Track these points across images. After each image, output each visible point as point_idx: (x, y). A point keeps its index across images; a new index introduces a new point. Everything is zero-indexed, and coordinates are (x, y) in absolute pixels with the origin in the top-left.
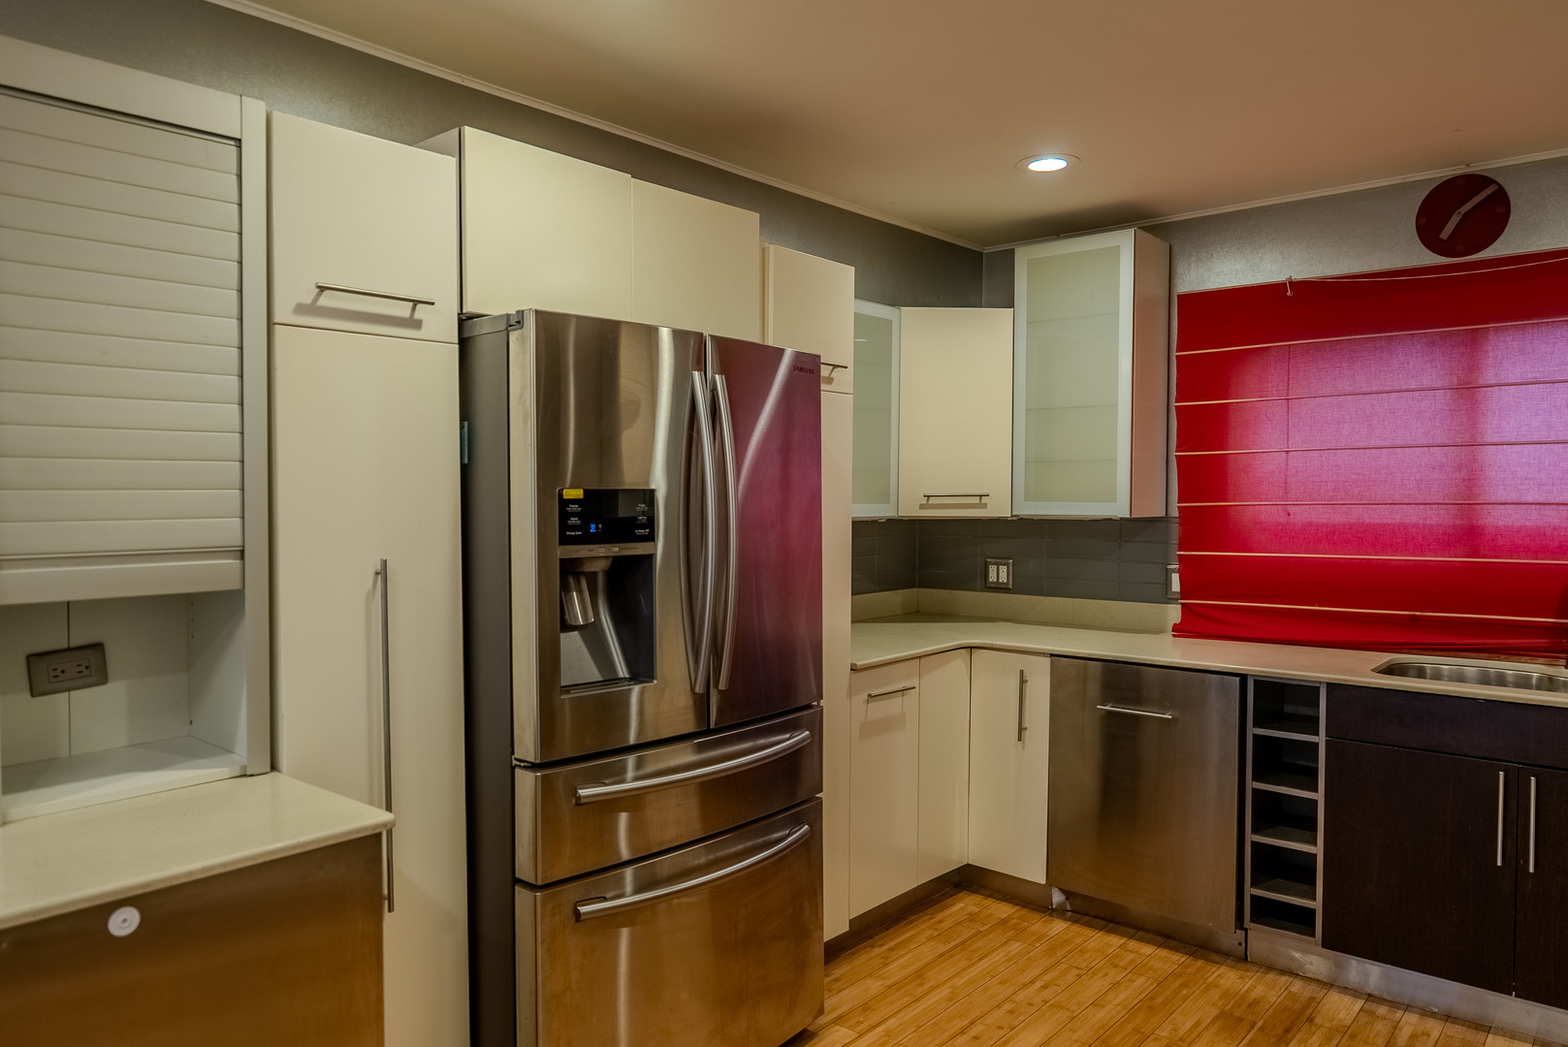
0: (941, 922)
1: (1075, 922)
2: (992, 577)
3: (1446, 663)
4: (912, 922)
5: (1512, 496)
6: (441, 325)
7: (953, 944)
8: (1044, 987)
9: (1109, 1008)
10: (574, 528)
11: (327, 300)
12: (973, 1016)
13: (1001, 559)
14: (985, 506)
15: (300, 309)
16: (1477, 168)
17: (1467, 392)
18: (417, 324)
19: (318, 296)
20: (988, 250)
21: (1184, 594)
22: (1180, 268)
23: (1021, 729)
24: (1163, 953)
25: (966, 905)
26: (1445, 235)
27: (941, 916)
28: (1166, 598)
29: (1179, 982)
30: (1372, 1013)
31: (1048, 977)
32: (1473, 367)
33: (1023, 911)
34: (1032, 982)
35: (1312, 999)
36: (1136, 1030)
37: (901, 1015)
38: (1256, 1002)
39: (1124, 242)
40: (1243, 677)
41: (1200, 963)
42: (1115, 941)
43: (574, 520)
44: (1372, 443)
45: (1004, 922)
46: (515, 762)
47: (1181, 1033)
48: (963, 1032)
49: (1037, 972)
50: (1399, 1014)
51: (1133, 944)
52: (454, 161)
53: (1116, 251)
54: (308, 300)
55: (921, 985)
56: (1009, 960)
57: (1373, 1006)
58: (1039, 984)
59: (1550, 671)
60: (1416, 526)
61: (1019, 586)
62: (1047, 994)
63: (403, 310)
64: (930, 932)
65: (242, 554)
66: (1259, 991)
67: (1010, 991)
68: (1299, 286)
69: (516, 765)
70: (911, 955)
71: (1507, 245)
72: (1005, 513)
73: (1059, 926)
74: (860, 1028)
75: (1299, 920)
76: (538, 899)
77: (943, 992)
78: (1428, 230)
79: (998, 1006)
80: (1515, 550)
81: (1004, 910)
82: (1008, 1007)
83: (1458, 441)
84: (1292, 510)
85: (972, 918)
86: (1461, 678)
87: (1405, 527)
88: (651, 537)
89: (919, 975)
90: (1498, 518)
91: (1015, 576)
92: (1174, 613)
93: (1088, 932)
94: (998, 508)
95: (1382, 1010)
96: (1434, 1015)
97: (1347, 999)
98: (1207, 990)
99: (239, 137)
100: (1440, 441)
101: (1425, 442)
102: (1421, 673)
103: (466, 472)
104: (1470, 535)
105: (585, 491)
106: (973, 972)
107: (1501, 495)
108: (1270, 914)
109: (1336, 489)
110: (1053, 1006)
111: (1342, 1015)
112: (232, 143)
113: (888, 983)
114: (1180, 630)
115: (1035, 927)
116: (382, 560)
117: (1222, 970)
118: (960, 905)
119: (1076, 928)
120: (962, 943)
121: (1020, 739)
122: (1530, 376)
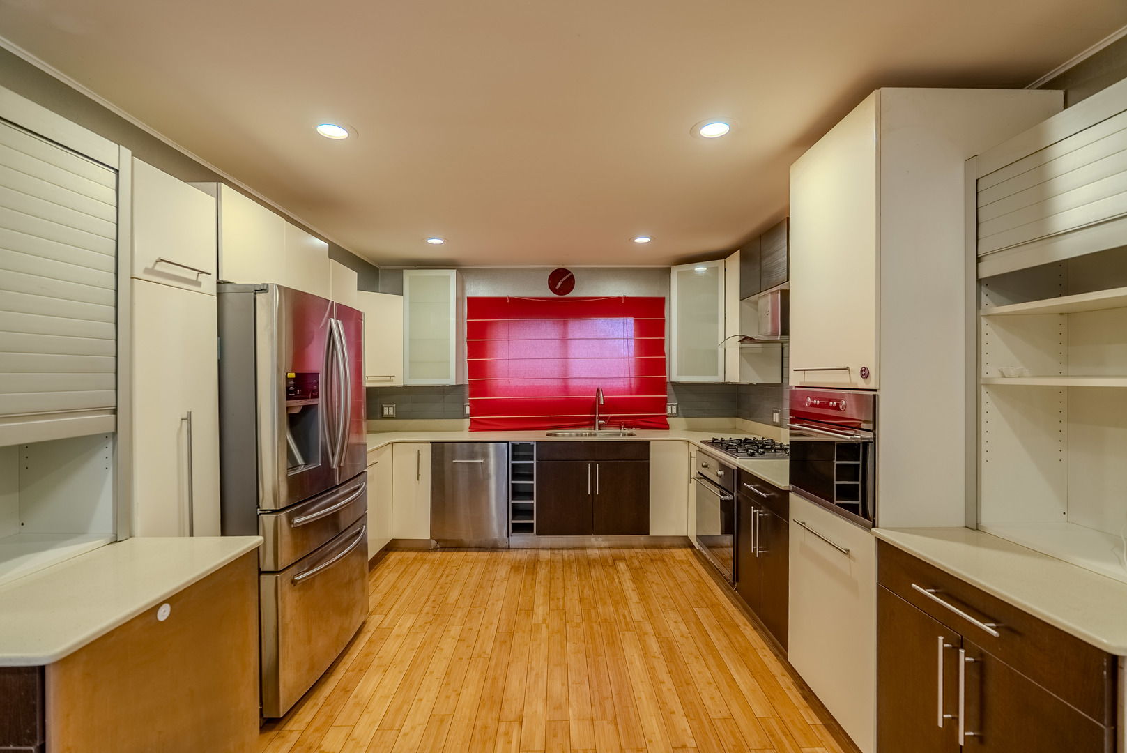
0: (389, 565)
1: (443, 551)
2: (386, 412)
3: (567, 432)
4: (376, 569)
5: (578, 376)
6: (209, 285)
7: (400, 572)
8: (447, 576)
9: (475, 576)
10: (292, 392)
11: (161, 267)
12: (428, 593)
13: (390, 404)
14: (392, 381)
15: (147, 271)
16: (565, 267)
17: (564, 340)
18: (198, 284)
19: (155, 264)
20: (381, 268)
21: (471, 414)
22: (467, 287)
23: (418, 475)
24: (481, 553)
25: (394, 557)
26: (557, 288)
27: (387, 563)
28: (463, 416)
29: (492, 561)
30: (554, 553)
31: (446, 572)
32: (565, 332)
33: (421, 553)
34: (442, 576)
35: (535, 554)
36: (488, 580)
37: (398, 603)
38: (520, 561)
39: (452, 274)
40: (508, 442)
41: (495, 553)
42: (462, 554)
43: (292, 388)
44: (537, 357)
45: (415, 559)
46: (259, 512)
47: (503, 576)
48: (427, 600)
49: (441, 572)
50: (561, 551)
51: (469, 553)
52: (214, 199)
53: (448, 277)
54: (150, 266)
55: (398, 590)
56: (427, 571)
57: (553, 551)
58: (444, 576)
59: (590, 431)
60: (550, 386)
61: (398, 416)
62: (450, 578)
63: (192, 275)
64: (387, 571)
65: (115, 411)
66: (519, 557)
67: (436, 581)
68: (511, 299)
69: (260, 514)
70: (385, 581)
71: (574, 294)
72: (401, 384)
73: (438, 555)
74: (385, 612)
75: (527, 528)
76: (279, 578)
77: (409, 590)
78: (552, 286)
79: (435, 588)
80: (579, 394)
81: (413, 554)
82: (438, 587)
83: (562, 357)
84: (511, 381)
85: (401, 561)
86: (571, 436)
87: (547, 386)
88: (317, 396)
89: (394, 586)
90: (574, 383)
91: (397, 412)
92: (467, 422)
93: (450, 554)
94: (398, 382)
95: (556, 552)
96: (570, 549)
97: (545, 551)
98: (503, 561)
99: (117, 168)
100: (557, 357)
101: (553, 357)
102: (556, 435)
103: (219, 362)
104: (565, 389)
105: (296, 374)
106: (416, 579)
107: (575, 375)
108: (517, 528)
109: (525, 373)
110: (455, 582)
111: (546, 557)
112: (113, 171)
113: (383, 593)
114: (471, 429)
115: (429, 557)
116: (188, 412)
117: (504, 553)
118: (392, 558)
119: (444, 553)
120: (404, 570)
121: (418, 479)
122: (582, 337)
